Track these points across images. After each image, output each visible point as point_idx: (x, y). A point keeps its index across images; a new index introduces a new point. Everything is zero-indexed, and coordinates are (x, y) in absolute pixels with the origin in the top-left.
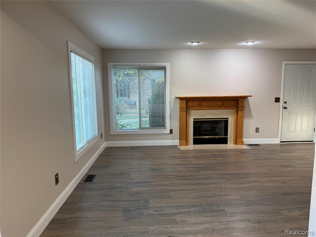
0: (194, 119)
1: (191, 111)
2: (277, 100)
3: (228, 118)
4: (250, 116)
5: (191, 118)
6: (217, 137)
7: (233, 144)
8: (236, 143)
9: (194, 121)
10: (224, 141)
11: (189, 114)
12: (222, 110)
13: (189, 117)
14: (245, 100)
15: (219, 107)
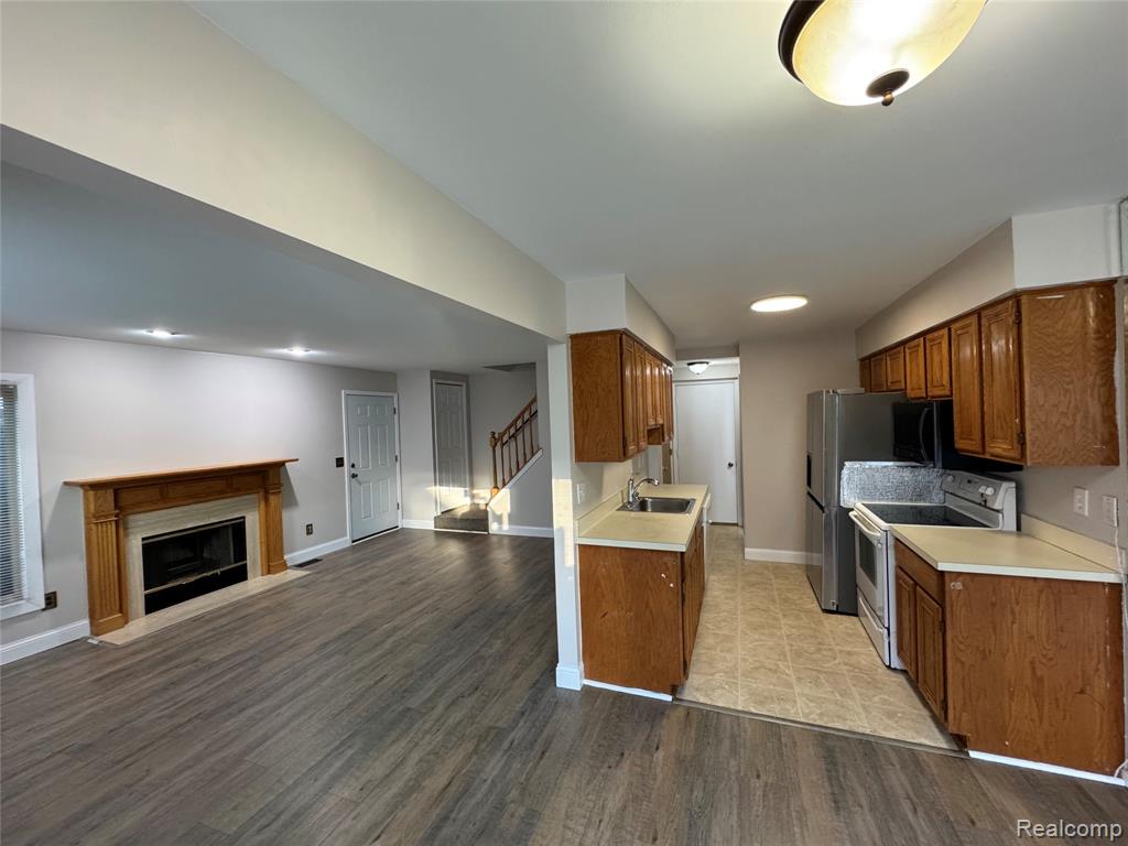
0: (143, 539)
1: (131, 518)
2: (340, 462)
3: (244, 518)
4: (292, 502)
5: (131, 537)
6: (218, 571)
7: (262, 575)
8: (269, 570)
9: (143, 545)
10: (240, 575)
11: (126, 529)
12: (228, 500)
13: (126, 535)
14: (282, 469)
15: (220, 494)
